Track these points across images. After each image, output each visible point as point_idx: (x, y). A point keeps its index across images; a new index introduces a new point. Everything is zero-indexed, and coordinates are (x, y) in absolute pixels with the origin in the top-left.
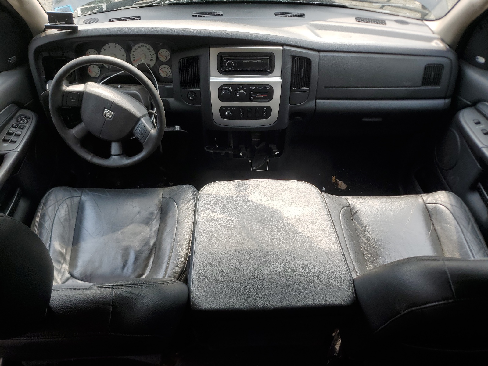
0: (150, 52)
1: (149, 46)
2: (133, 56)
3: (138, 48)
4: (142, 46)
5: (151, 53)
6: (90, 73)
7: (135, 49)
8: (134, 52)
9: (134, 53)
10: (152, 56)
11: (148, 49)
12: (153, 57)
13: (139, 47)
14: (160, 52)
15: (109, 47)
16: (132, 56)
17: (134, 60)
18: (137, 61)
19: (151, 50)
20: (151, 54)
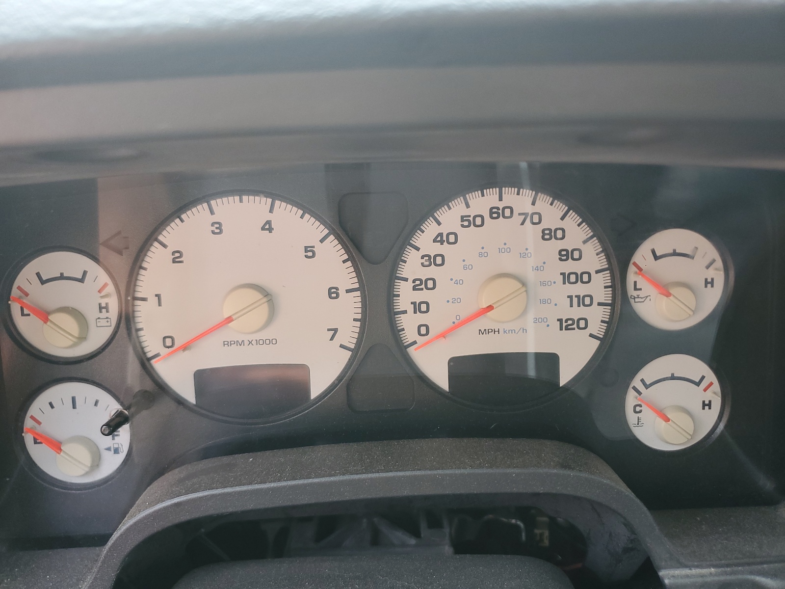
0: (565, 255)
1: (559, 208)
2: (419, 296)
3: (461, 232)
4: (495, 213)
5: (570, 266)
6: (40, 455)
7: (439, 239)
8: (431, 260)
9: (432, 272)
10: (579, 289)
11: (548, 235)
12: (581, 301)
13: (467, 221)
14: (642, 255)
15: (218, 228)
16: (405, 297)
17: (424, 330)
18: (443, 335)
19: (568, 244)
20: (566, 278)
